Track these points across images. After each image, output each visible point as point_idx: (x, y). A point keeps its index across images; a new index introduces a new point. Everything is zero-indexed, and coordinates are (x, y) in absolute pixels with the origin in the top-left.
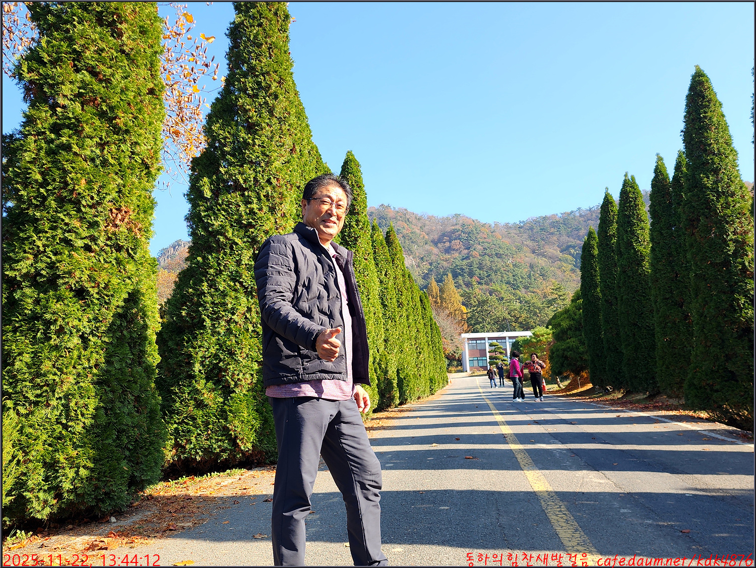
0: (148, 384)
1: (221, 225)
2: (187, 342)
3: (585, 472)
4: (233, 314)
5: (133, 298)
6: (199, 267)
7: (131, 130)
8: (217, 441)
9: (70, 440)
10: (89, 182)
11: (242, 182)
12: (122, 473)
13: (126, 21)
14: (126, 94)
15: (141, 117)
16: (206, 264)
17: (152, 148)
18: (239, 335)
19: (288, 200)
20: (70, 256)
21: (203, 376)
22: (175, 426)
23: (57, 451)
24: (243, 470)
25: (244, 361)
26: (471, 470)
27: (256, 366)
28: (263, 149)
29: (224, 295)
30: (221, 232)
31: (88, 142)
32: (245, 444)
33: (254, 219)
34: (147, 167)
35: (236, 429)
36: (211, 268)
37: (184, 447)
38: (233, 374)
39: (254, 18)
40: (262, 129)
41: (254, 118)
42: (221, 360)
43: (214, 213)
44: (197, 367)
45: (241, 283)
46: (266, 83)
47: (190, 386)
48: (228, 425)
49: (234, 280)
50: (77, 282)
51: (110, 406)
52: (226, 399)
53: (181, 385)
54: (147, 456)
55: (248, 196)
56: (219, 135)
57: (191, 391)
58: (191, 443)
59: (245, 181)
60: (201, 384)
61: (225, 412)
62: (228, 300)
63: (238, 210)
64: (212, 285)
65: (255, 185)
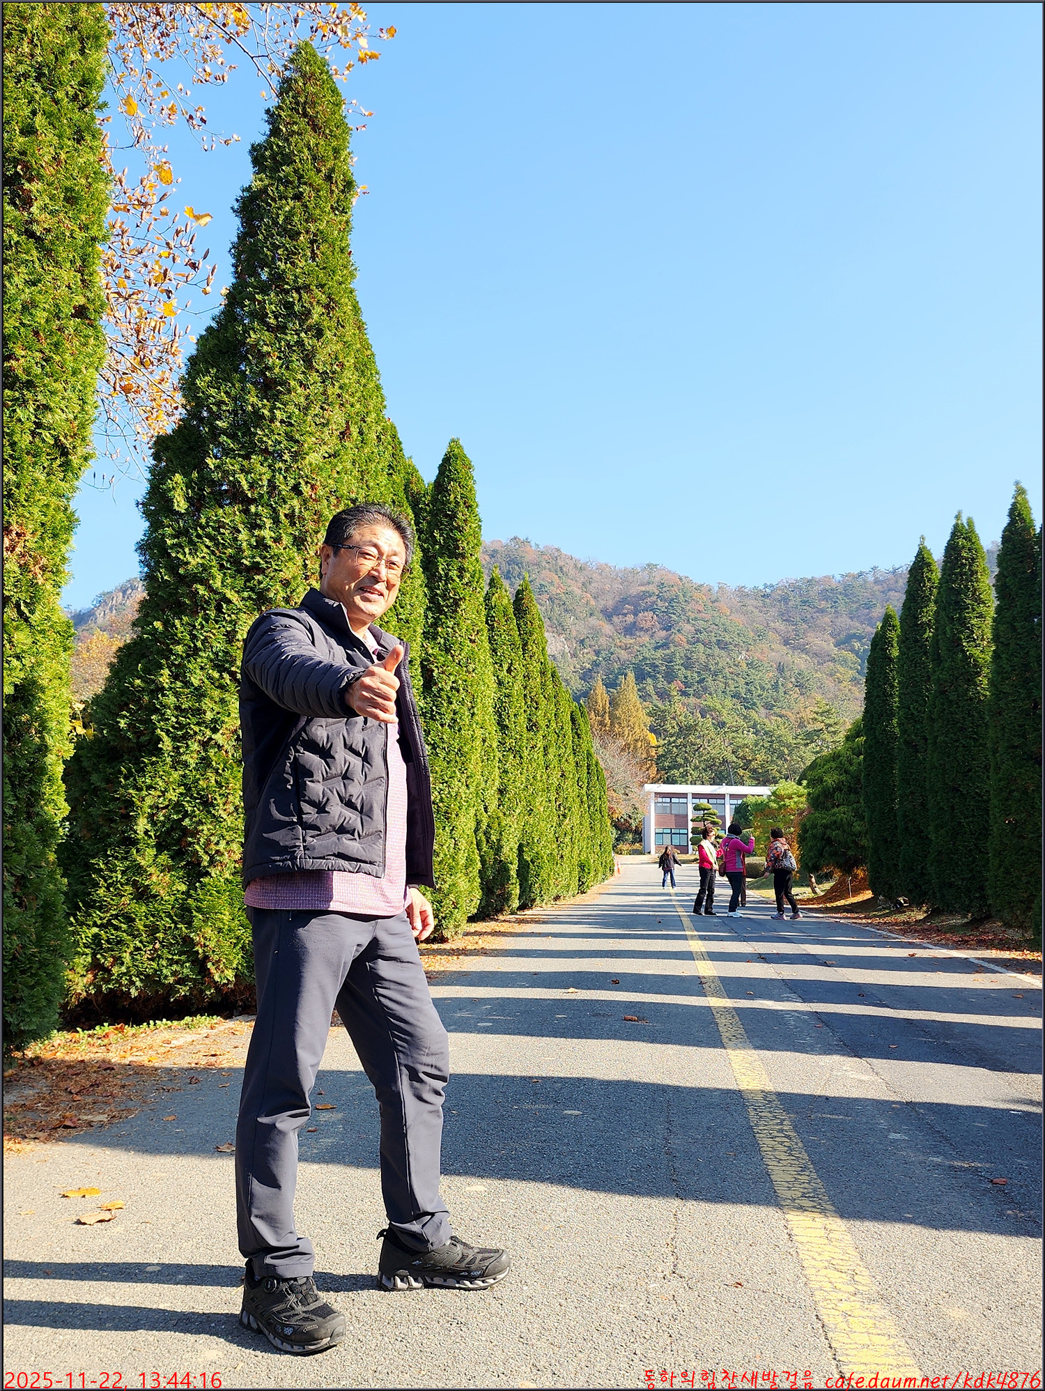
0: (43, 854)
1: (202, 565)
2: (126, 778)
3: (836, 1058)
4: (215, 730)
5: (24, 694)
6: (157, 640)
7: (36, 381)
8: (171, 962)
11: (246, 487)
13: (40, 177)
14: (31, 314)
15: (57, 358)
16: (170, 636)
17: (76, 418)
18: (223, 770)
21: (152, 842)
22: (95, 930)
24: (216, 1019)
25: (229, 820)
26: (631, 1043)
28: (289, 429)
29: (199, 694)
30: (202, 576)
32: (223, 972)
33: (264, 558)
34: (64, 452)
35: (207, 943)
36: (179, 644)
37: (108, 971)
38: (208, 842)
39: (287, 183)
40: (289, 392)
41: (277, 370)
42: (186, 815)
43: (191, 542)
44: (142, 825)
46: (302, 306)
47: (126, 858)
48: (192, 935)
49: (221, 668)
52: (192, 886)
53: (109, 856)
54: (32, 987)
55: (256, 514)
56: (209, 396)
57: (128, 868)
58: (122, 964)
59: (252, 485)
60: (147, 857)
61: (189, 910)
62: (207, 704)
63: (235, 539)
64: (179, 674)
65: (270, 493)
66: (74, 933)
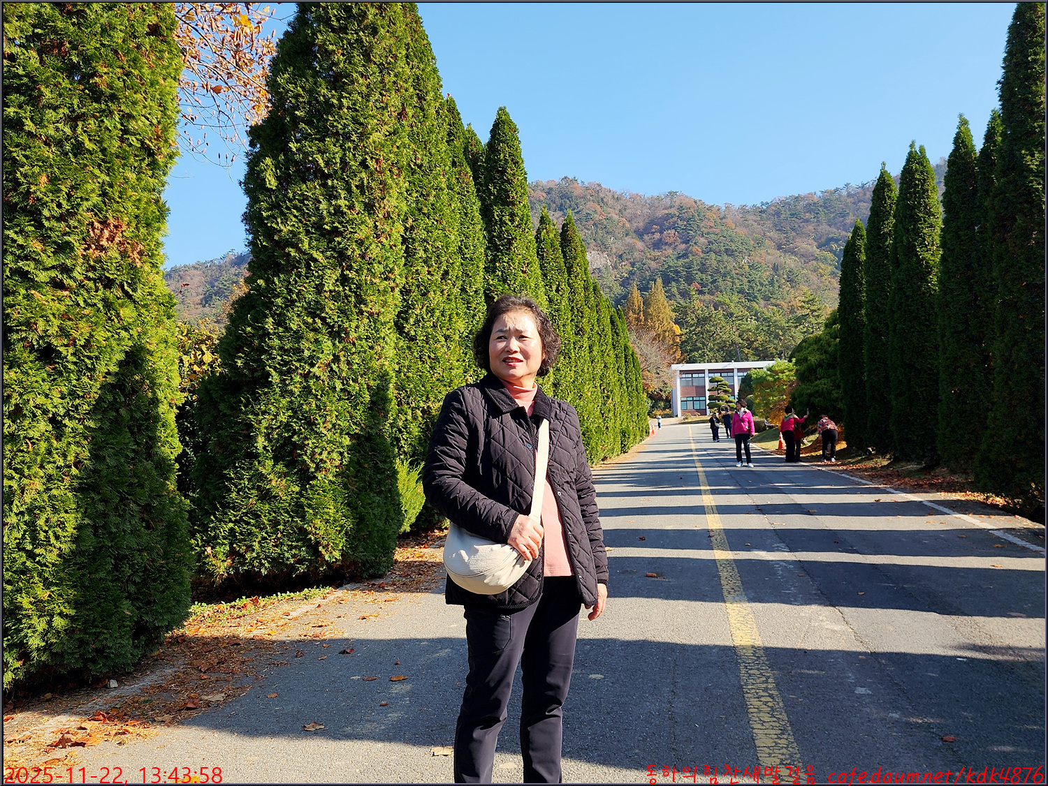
0: (163, 485)
1: (291, 232)
2: (246, 406)
3: (814, 607)
4: (312, 365)
5: (135, 359)
6: (261, 294)
7: (120, 95)
8: (291, 547)
9: (40, 575)
10: (53, 180)
11: (322, 165)
12: (124, 618)
14: (109, 35)
15: (136, 72)
16: (271, 291)
17: (159, 122)
18: (321, 396)
19: (394, 192)
20: (28, 297)
21: (270, 455)
22: (231, 525)
23: (19, 591)
24: (328, 589)
25: (329, 435)
26: (650, 600)
27: (347, 441)
28: (354, 114)
29: (298, 336)
30: (293, 241)
31: (50, 114)
32: (331, 553)
33: (341, 223)
34: (151, 154)
35: (318, 532)
36: (279, 297)
37: (243, 556)
38: (313, 453)
40: (352, 82)
41: (341, 65)
42: (294, 433)
43: (282, 214)
44: (261, 442)
45: (323, 319)
46: (359, 9)
47: (251, 469)
48: (305, 526)
49: (313, 315)
50: (41, 337)
51: (100, 522)
52: (303, 488)
53: (237, 467)
54: (163, 591)
55: (333, 186)
56: (288, 91)
57: (253, 476)
58: (253, 550)
59: (327, 164)
61: (302, 506)
62: (305, 344)
63: (318, 209)
64: (280, 322)
65: (343, 169)
66: (214, 528)
